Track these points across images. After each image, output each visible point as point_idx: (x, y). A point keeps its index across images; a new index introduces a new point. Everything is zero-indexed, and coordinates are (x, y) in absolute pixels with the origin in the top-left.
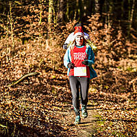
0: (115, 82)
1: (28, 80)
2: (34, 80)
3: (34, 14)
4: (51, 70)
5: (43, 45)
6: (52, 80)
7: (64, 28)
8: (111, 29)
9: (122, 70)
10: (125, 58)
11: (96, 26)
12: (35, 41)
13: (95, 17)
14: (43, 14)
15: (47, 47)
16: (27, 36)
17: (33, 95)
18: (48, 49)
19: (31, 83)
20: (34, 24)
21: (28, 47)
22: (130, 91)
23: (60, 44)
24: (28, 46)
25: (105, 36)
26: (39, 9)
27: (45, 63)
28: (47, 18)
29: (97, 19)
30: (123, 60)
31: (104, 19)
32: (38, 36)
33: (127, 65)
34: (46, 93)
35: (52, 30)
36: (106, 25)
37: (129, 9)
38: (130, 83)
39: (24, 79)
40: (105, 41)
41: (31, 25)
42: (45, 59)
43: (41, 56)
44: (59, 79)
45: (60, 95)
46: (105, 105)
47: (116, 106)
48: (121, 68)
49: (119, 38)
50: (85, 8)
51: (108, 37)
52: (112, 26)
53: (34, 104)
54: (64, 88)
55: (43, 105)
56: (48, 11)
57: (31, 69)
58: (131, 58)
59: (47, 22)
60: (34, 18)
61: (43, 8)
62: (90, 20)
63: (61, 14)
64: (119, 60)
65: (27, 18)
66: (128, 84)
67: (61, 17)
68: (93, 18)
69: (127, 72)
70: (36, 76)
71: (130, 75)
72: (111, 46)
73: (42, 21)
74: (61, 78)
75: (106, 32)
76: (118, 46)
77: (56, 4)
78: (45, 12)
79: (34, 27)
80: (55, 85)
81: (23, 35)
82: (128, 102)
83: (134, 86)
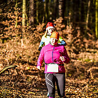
0: (76, 71)
1: (8, 71)
2: (13, 71)
3: (11, 19)
4: (26, 62)
5: (19, 43)
6: (27, 70)
7: (35, 30)
8: (72, 29)
9: (81, 61)
10: (83, 52)
11: (60, 27)
12: (12, 40)
13: (59, 21)
14: (18, 19)
15: (22, 44)
16: (6, 37)
17: (13, 83)
18: (23, 46)
19: (10, 73)
20: (12, 27)
21: (7, 46)
22: (88, 78)
23: (32, 42)
24: (7, 44)
25: (67, 35)
26: (15, 15)
27: (21, 57)
28: (21, 22)
29: (61, 21)
30: (82, 54)
31: (66, 21)
32: (15, 36)
33: (85, 57)
34: (22, 82)
35: (25, 31)
36: (68, 26)
37: (84, 14)
38: (88, 71)
39: (5, 71)
40: (67, 39)
41: (9, 28)
42: (21, 54)
43: (17, 52)
44: (32, 70)
45: (33, 83)
46: (69, 89)
47: (78, 89)
48: (80, 60)
49: (78, 36)
50: (51, 13)
51: (70, 35)
52: (72, 27)
53: (13, 91)
54: (37, 77)
55: (21, 90)
56: (22, 16)
57: (10, 63)
58: (88, 52)
59: (21, 25)
60: (11, 23)
61: (18, 14)
62: (55, 23)
63: (32, 19)
64: (79, 53)
65: (6, 23)
66: (86, 72)
67: (33, 21)
68: (57, 21)
69: (85, 63)
70: (14, 68)
71: (88, 65)
72: (73, 43)
73: (18, 25)
74: (34, 69)
75: (68, 32)
76: (78, 42)
77: (28, 11)
78: (19, 17)
79: (11, 29)
80: (30, 74)
81: (3, 36)
82: (87, 86)
83: (91, 74)
